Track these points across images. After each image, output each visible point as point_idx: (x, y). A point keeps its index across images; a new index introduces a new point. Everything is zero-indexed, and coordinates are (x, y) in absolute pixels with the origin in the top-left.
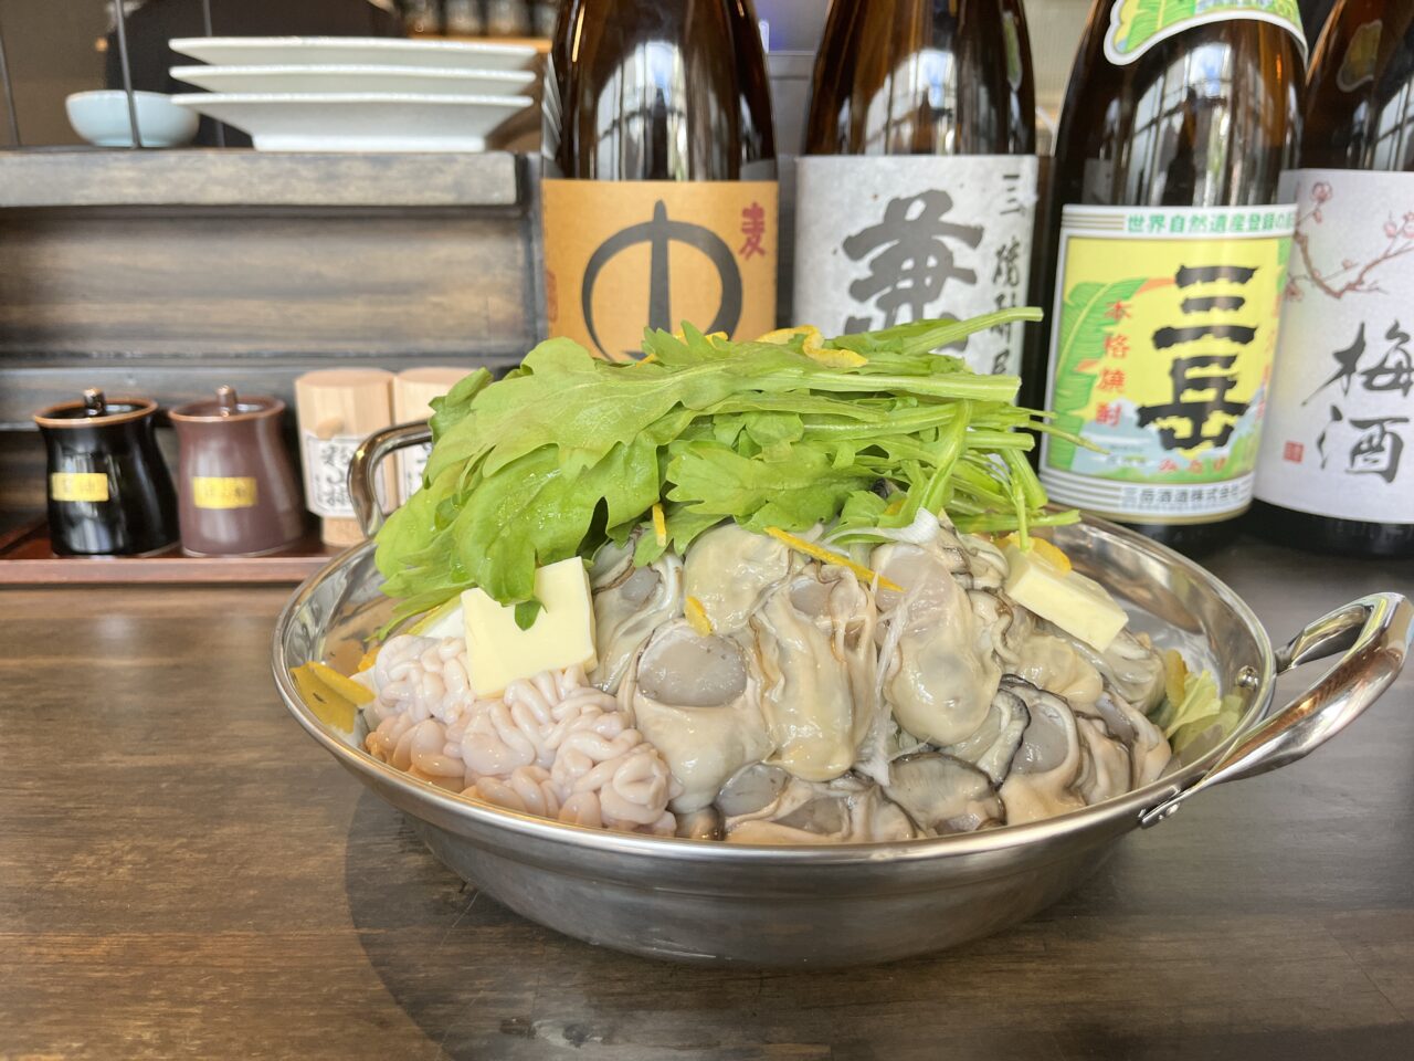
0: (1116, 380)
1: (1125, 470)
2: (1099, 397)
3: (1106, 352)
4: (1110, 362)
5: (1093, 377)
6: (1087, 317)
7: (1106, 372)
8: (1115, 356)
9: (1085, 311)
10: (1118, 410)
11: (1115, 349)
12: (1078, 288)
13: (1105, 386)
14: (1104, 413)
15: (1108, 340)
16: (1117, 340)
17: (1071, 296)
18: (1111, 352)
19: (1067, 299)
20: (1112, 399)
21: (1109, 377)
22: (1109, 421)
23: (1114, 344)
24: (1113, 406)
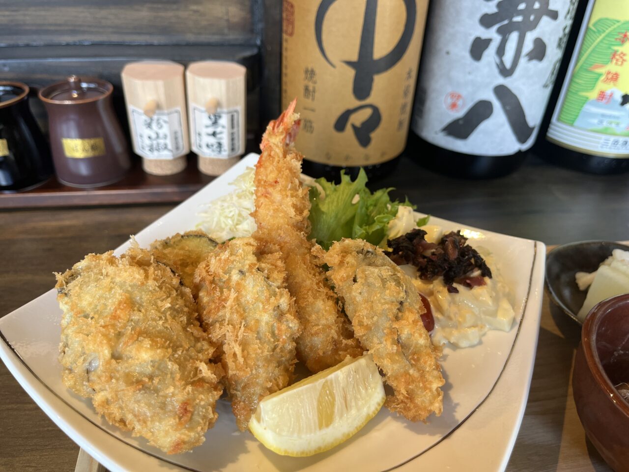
0: (614, 78)
1: (606, 129)
2: (601, 86)
3: (612, 61)
4: (612, 67)
5: (600, 75)
6: (604, 39)
7: (609, 73)
8: (616, 64)
9: (603, 35)
10: (611, 95)
11: (617, 60)
12: (600, 20)
13: (607, 80)
14: (602, 95)
15: (614, 54)
16: (619, 55)
17: (594, 25)
18: (614, 61)
19: (591, 26)
20: (608, 88)
21: (610, 76)
22: (604, 101)
23: (617, 57)
24: (608, 92)
